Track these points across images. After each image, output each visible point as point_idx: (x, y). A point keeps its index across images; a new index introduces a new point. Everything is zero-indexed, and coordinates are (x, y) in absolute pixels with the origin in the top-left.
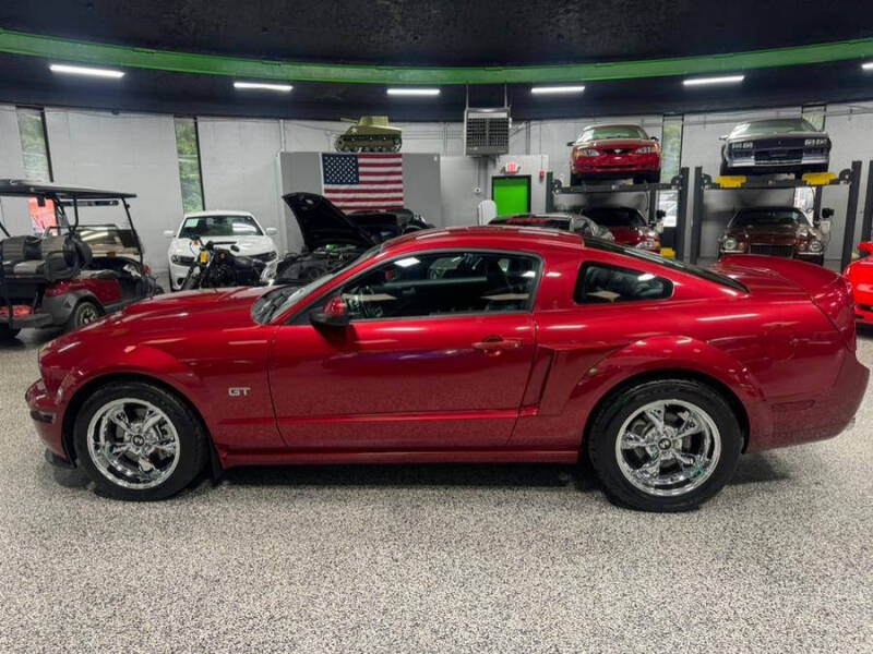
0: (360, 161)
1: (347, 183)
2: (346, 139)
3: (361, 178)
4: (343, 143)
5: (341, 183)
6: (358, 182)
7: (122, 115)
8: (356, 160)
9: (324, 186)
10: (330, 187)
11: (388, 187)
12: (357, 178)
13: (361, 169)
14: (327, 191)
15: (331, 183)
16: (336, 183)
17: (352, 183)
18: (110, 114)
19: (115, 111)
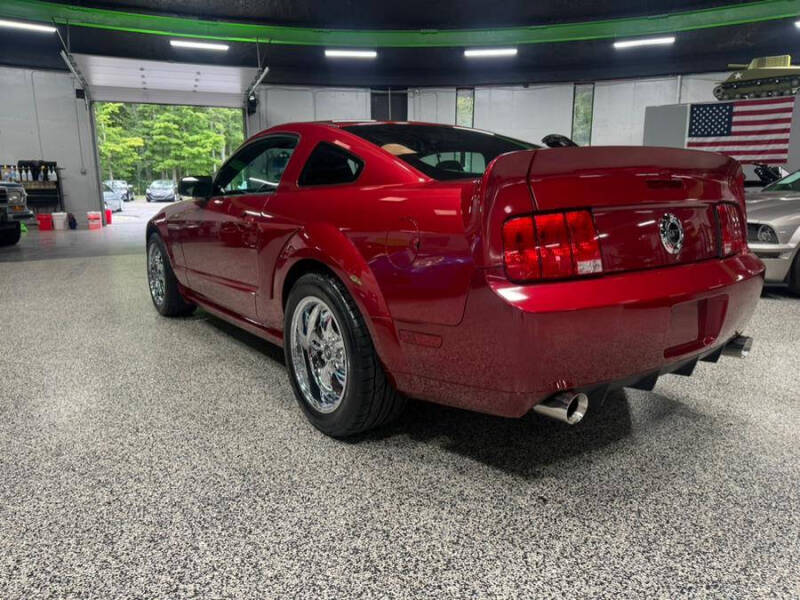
0: (736, 109)
1: (715, 135)
2: (727, 86)
3: (734, 129)
4: (722, 90)
5: (709, 135)
6: (730, 133)
7: (531, 87)
8: (731, 109)
9: (687, 140)
10: (695, 140)
11: (768, 137)
12: (729, 129)
13: (735, 119)
14: (690, 144)
15: (696, 135)
16: (703, 135)
17: (722, 134)
18: (522, 88)
19: (526, 85)
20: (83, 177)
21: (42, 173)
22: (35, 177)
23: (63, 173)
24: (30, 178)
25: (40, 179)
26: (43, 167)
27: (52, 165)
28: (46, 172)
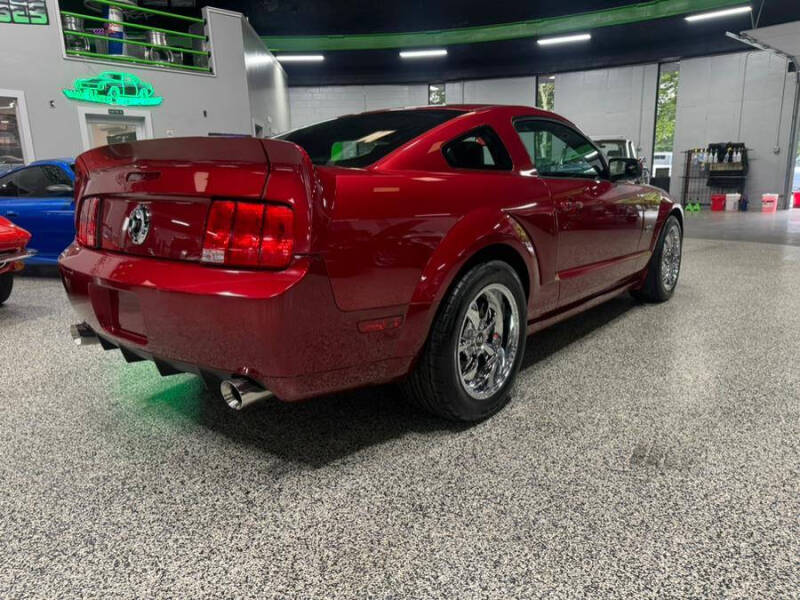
20: (776, 157)
21: (727, 155)
22: (721, 160)
23: (750, 155)
24: (716, 160)
25: (725, 161)
26: (730, 149)
27: (740, 147)
28: (731, 153)
